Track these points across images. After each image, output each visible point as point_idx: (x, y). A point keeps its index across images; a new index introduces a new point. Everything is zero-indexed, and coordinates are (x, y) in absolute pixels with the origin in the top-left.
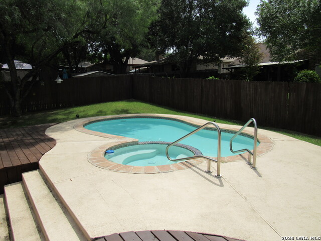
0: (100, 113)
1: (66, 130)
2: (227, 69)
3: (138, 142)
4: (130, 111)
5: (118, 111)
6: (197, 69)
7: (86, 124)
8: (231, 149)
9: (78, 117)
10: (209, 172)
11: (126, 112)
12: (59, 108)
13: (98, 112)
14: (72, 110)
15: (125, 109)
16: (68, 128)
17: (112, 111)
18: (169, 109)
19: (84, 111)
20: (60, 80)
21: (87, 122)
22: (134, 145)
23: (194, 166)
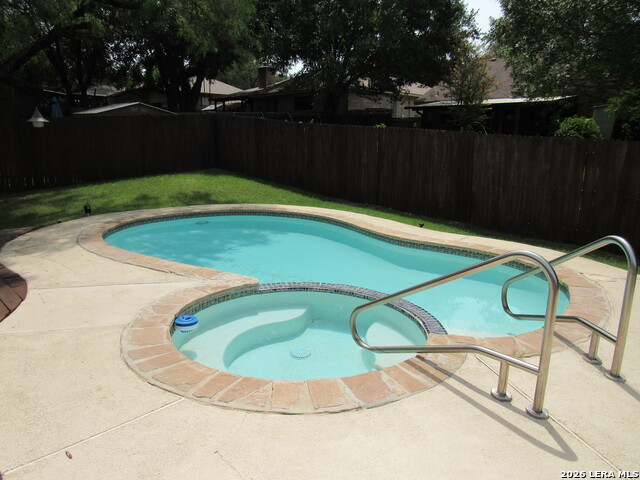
0: (143, 201)
1: (58, 249)
2: (414, 109)
3: (257, 285)
4: (213, 198)
5: (186, 196)
6: (349, 109)
7: (111, 231)
8: (506, 308)
9: (88, 211)
10: (502, 398)
11: (206, 198)
12: (41, 187)
13: (137, 199)
14: (73, 191)
15: (202, 191)
16: (61, 241)
17: (171, 197)
18: (304, 194)
19: (103, 196)
20: (41, 120)
21: (113, 226)
22: (247, 293)
23: (450, 375)
